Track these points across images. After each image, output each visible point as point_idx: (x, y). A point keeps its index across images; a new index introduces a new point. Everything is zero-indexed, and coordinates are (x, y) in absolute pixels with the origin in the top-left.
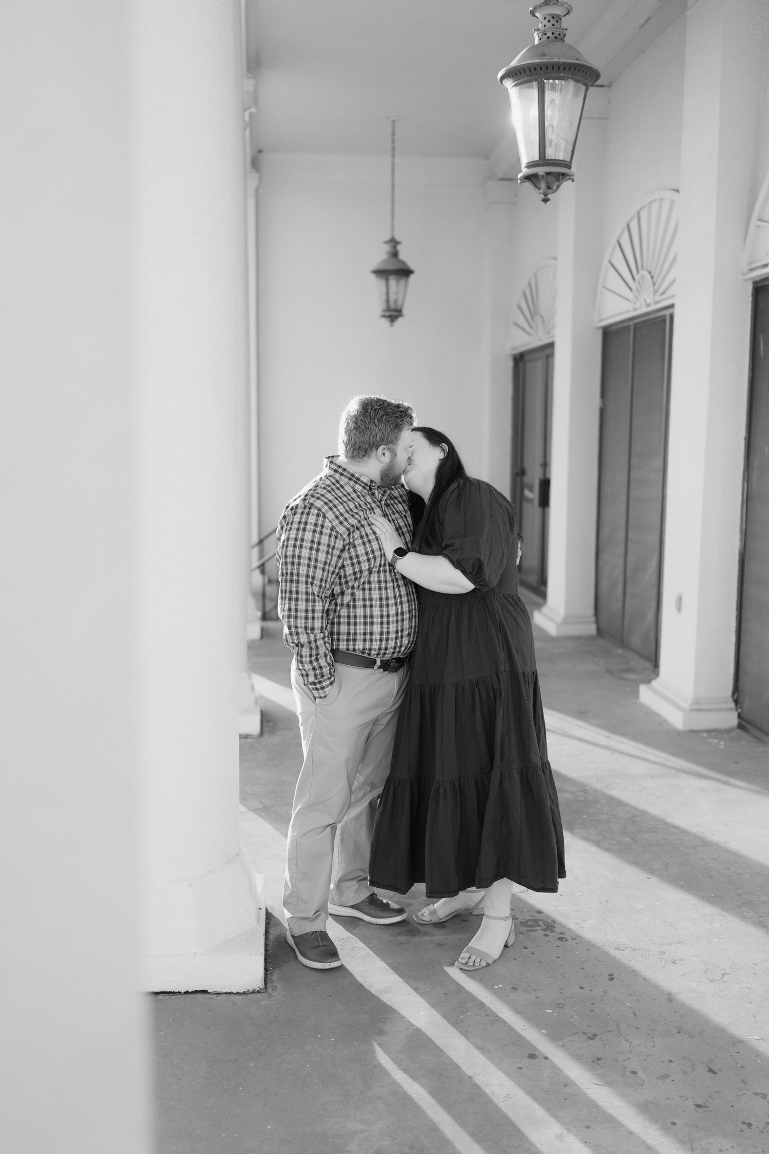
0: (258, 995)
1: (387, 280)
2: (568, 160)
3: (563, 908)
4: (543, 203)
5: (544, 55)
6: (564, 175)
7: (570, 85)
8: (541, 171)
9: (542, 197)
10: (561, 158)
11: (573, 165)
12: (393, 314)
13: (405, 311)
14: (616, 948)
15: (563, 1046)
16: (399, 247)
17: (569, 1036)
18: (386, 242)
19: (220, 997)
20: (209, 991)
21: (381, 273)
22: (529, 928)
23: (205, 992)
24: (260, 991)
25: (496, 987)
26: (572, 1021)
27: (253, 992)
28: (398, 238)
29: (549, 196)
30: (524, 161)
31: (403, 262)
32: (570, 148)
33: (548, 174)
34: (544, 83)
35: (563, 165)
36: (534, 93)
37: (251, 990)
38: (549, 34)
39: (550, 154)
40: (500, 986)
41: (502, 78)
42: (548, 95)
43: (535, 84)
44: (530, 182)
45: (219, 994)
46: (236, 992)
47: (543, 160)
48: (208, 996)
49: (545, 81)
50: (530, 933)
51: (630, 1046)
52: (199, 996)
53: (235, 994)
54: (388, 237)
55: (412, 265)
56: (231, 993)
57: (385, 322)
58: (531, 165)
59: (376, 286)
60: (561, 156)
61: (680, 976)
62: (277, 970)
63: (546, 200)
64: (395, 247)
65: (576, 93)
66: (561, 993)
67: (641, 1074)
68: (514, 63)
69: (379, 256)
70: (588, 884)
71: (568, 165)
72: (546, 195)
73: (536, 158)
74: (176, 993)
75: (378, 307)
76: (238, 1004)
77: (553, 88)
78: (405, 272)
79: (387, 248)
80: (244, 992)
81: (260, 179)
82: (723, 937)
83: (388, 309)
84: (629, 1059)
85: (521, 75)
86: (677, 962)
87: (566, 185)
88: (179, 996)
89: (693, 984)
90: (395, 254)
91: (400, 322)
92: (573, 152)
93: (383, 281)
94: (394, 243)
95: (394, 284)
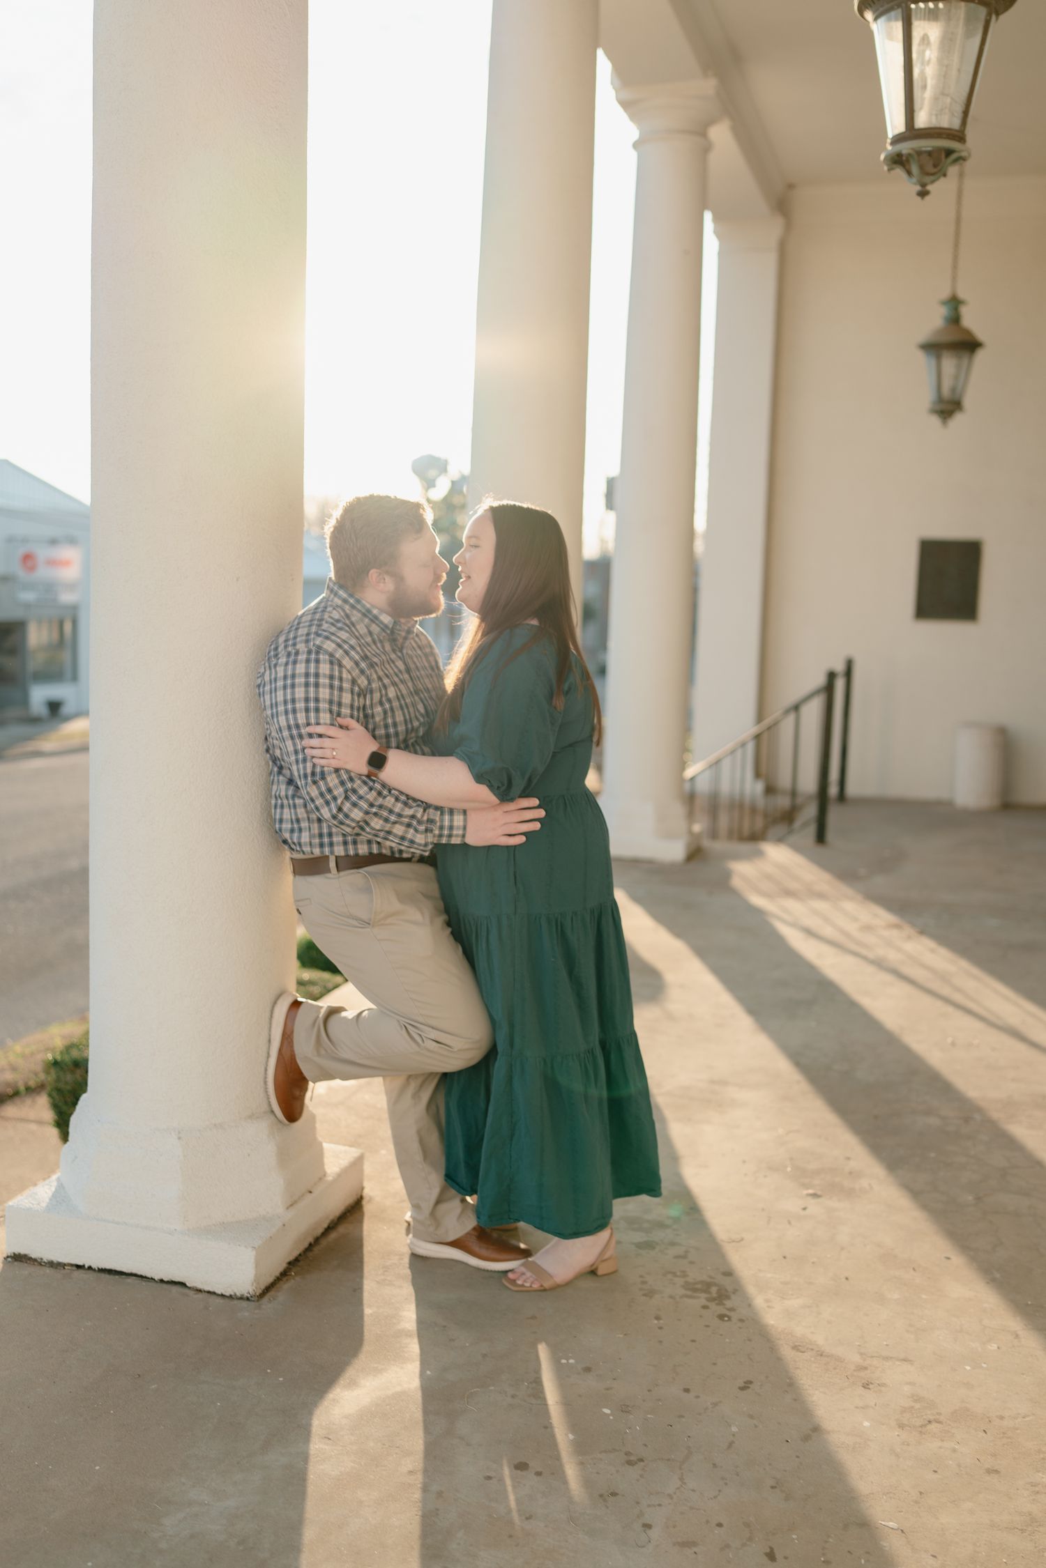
0: (245, 1304)
1: (939, 358)
2: (956, 124)
3: (769, 1275)
4: (919, 198)
6: (949, 152)
7: (959, 9)
8: (905, 147)
9: (918, 188)
10: (945, 125)
11: (970, 133)
12: (948, 407)
13: (967, 402)
14: (795, 1348)
15: (582, 1463)
16: (964, 309)
17: (601, 1452)
18: (944, 303)
19: (200, 1296)
20: (188, 1285)
21: (933, 348)
22: (689, 1293)
23: (183, 1284)
24: (250, 1298)
25: (564, 1361)
26: (626, 1433)
27: (241, 1298)
28: (961, 295)
29: (929, 188)
30: (890, 135)
31: (967, 333)
32: (959, 109)
33: (919, 153)
34: (910, 9)
35: (945, 136)
36: (898, 27)
37: (238, 1294)
39: (922, 120)
40: (571, 1361)
41: (861, 7)
42: (921, 28)
43: (899, 11)
44: (901, 167)
45: (200, 1291)
46: (220, 1293)
47: (912, 132)
48: (186, 1291)
49: (913, 6)
50: (686, 1299)
51: (678, 1488)
52: (175, 1289)
53: (218, 1295)
54: (945, 293)
55: (980, 334)
56: (214, 1293)
57: (935, 420)
58: (897, 140)
59: (923, 362)
60: (949, 121)
61: (857, 1407)
62: (298, 1278)
63: (923, 194)
64: (957, 308)
66: (649, 1391)
67: (655, 1533)
69: (933, 321)
70: (842, 1249)
71: (959, 136)
72: (923, 185)
73: (903, 130)
74: (148, 1278)
75: (926, 397)
76: (210, 1309)
77: (933, 15)
78: (968, 345)
79: (944, 311)
80: (231, 1296)
81: (788, 225)
82: (984, 1365)
83: (940, 399)
84: (660, 1505)
86: (871, 1386)
88: (152, 1284)
89: (866, 1424)
90: (954, 319)
91: (958, 420)
92: (966, 113)
93: (933, 362)
94: (954, 303)
95: (949, 364)
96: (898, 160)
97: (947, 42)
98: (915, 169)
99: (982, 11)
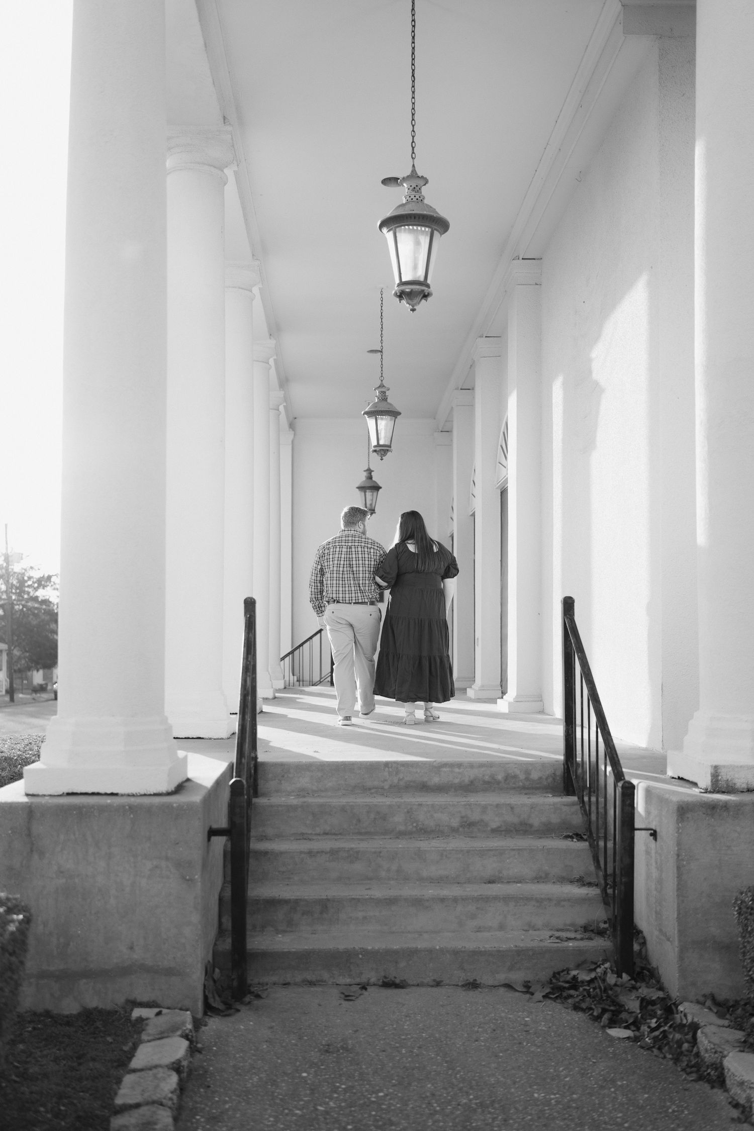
1: (366, 492)
2: (389, 444)
5: (376, 407)
6: (388, 450)
7: (388, 418)
8: (378, 449)
9: (380, 458)
10: (386, 444)
16: (373, 473)
18: (365, 471)
21: (362, 488)
28: (372, 469)
30: (373, 445)
31: (375, 482)
32: (390, 440)
33: (380, 450)
34: (377, 416)
35: (387, 447)
36: (374, 420)
38: (380, 398)
39: (381, 442)
41: (364, 414)
42: (379, 422)
43: (374, 417)
47: (378, 445)
54: (366, 467)
55: (380, 483)
58: (375, 446)
59: (358, 493)
60: (388, 443)
63: (382, 459)
64: (370, 473)
65: (391, 420)
68: (367, 410)
69: (362, 478)
71: (390, 446)
72: (382, 457)
73: (376, 444)
77: (382, 419)
78: (376, 488)
79: (365, 474)
81: (295, 435)
85: (371, 414)
87: (389, 454)
90: (370, 477)
92: (391, 441)
93: (363, 494)
94: (369, 471)
95: (369, 494)
96: (375, 451)
97: (386, 425)
98: (380, 454)
99: (394, 418)
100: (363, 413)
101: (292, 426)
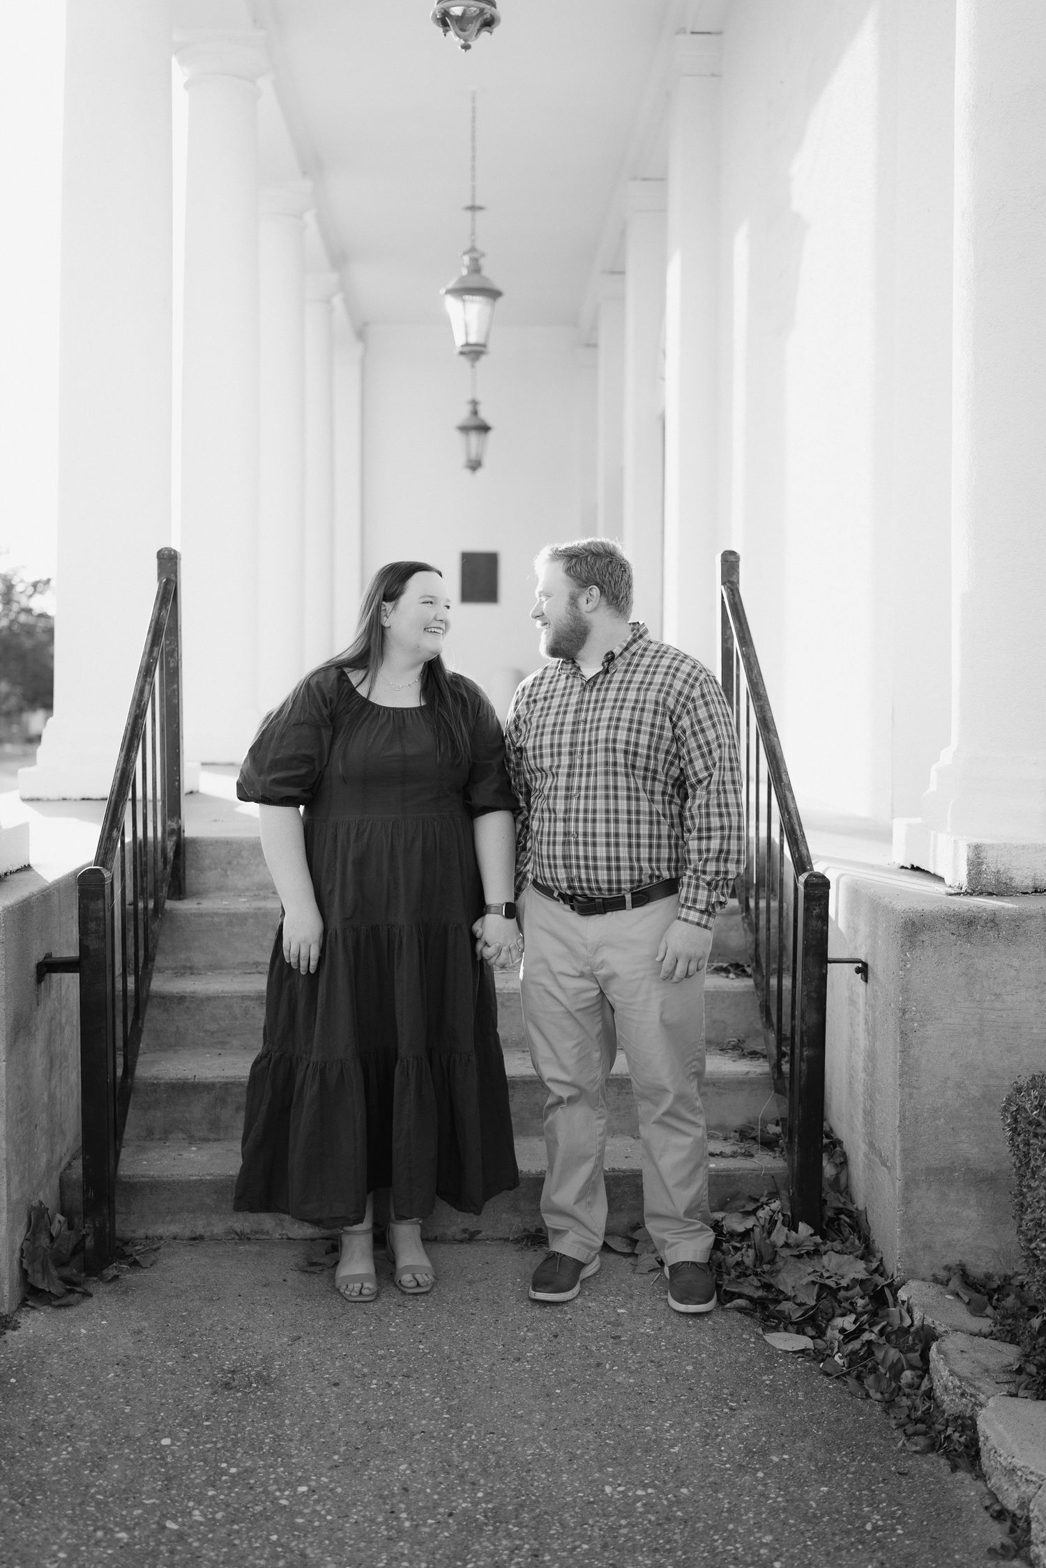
1: (467, 435)
2: (484, 342)
5: (464, 282)
6: (481, 351)
7: (482, 299)
10: (480, 342)
11: (489, 344)
12: (475, 465)
13: (486, 462)
18: (468, 404)
21: (465, 429)
28: (479, 398)
29: (475, 365)
30: (459, 344)
31: (482, 421)
32: (484, 336)
33: (470, 351)
34: (466, 297)
35: (479, 346)
36: (461, 304)
38: (471, 269)
39: (472, 340)
41: (445, 293)
42: (468, 305)
43: (460, 298)
44: (463, 356)
47: (467, 344)
54: (469, 397)
55: (490, 421)
57: (467, 472)
58: (462, 346)
59: (458, 437)
63: (472, 367)
64: (476, 406)
65: (487, 303)
68: (449, 286)
69: (462, 413)
72: (472, 364)
73: (464, 342)
75: (462, 460)
78: (484, 429)
79: (468, 408)
81: (365, 350)
83: (469, 461)
85: (455, 293)
90: (475, 413)
91: (480, 472)
92: (487, 337)
93: (464, 438)
94: (474, 403)
95: (474, 437)
97: (480, 312)
98: (469, 358)
99: (491, 300)
100: (443, 291)
101: (361, 334)
